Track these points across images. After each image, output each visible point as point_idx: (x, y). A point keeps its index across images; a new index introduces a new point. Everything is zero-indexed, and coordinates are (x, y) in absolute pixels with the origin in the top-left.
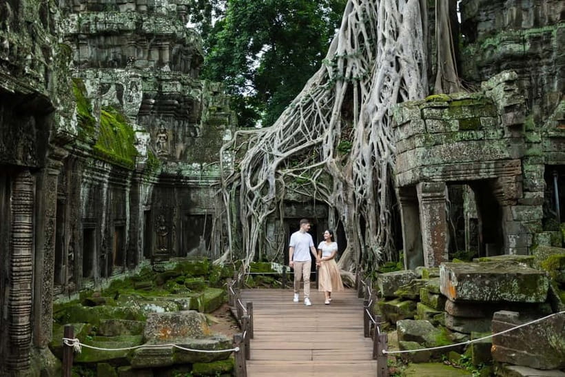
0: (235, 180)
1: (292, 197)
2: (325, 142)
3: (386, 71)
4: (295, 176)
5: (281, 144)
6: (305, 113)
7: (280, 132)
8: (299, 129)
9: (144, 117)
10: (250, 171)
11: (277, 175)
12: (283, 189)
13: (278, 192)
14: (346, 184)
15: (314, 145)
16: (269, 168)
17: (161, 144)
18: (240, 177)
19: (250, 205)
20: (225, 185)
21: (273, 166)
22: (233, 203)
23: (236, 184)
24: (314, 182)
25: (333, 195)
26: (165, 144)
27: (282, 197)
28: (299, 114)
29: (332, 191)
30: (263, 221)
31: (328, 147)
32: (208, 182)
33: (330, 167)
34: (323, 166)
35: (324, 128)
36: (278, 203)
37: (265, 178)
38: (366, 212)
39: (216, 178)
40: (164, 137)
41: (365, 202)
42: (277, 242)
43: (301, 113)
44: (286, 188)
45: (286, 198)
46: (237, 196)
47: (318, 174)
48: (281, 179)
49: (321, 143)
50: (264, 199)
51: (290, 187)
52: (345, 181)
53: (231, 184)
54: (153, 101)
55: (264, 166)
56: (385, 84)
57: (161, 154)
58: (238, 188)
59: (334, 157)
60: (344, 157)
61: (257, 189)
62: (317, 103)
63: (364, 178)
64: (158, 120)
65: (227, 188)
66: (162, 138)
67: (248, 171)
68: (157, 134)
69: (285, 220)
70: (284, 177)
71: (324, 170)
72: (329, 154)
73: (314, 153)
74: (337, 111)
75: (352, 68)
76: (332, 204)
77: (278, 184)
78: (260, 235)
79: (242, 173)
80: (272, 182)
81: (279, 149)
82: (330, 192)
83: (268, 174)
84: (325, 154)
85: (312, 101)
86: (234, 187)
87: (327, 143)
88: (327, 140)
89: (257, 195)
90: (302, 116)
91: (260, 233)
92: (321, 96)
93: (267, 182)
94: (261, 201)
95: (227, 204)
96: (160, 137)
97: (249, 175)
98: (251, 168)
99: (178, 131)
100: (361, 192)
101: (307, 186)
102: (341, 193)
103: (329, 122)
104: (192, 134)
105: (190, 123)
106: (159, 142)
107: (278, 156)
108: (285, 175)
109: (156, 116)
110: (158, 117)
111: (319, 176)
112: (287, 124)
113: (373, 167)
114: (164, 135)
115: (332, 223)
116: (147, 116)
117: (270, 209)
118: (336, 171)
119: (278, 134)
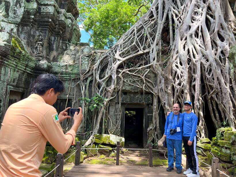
0: (89, 76)
1: (128, 88)
2: (151, 52)
3: (196, 3)
4: (130, 73)
5: (121, 52)
6: (138, 34)
7: (121, 45)
8: (134, 43)
9: (25, 28)
10: (99, 69)
11: (118, 72)
12: (121, 82)
13: (118, 83)
14: (166, 79)
15: (144, 54)
16: (112, 68)
17: (38, 48)
18: (92, 74)
19: (98, 92)
20: (82, 79)
21: (115, 66)
22: (87, 91)
23: (90, 79)
24: (143, 78)
25: (156, 87)
26: (41, 48)
27: (121, 87)
28: (134, 35)
29: (156, 85)
30: (107, 104)
31: (153, 55)
32: (70, 77)
33: (155, 67)
34: (150, 67)
35: (151, 44)
36: (118, 92)
37: (109, 74)
38: (183, 99)
39: (76, 74)
40: (41, 44)
41: (182, 92)
42: (116, 119)
43: (136, 35)
44: (124, 81)
45: (124, 88)
46: (90, 86)
47: (146, 73)
48: (120, 75)
49: (148, 53)
50: (108, 89)
51: (127, 81)
52: (166, 77)
53: (87, 79)
54: (33, 17)
55: (109, 67)
56: (195, 11)
57: (38, 55)
58: (91, 82)
59: (158, 61)
60: (165, 61)
61: (104, 81)
62: (146, 28)
63: (182, 74)
64: (37, 32)
65: (83, 81)
66: (39, 44)
67: (98, 70)
68: (37, 41)
69: (122, 104)
70: (122, 74)
71: (150, 70)
72: (154, 59)
73: (143, 58)
74: (159, 34)
75: (168, 11)
76: (156, 94)
77: (118, 78)
78: (104, 114)
79: (94, 71)
80: (114, 77)
81: (120, 55)
82: (154, 85)
83: (112, 71)
84: (151, 60)
85: (142, 27)
86: (88, 81)
87: (152, 53)
88: (153, 51)
89: (103, 85)
90: (136, 36)
91: (104, 112)
92: (148, 25)
93: (111, 77)
94: (106, 90)
95: (83, 92)
96: (38, 44)
97: (99, 72)
98: (100, 67)
99: (54, 44)
100: (179, 84)
101: (138, 81)
102: (163, 85)
103: (154, 41)
104: (64, 47)
105: (63, 40)
106: (37, 47)
107: (119, 60)
108: (124, 73)
109: (36, 29)
110: (37, 30)
111: (147, 74)
112: (125, 40)
113: (188, 66)
114: (41, 42)
115: (155, 107)
116: (28, 27)
117: (112, 96)
118: (159, 71)
119: (119, 46)
